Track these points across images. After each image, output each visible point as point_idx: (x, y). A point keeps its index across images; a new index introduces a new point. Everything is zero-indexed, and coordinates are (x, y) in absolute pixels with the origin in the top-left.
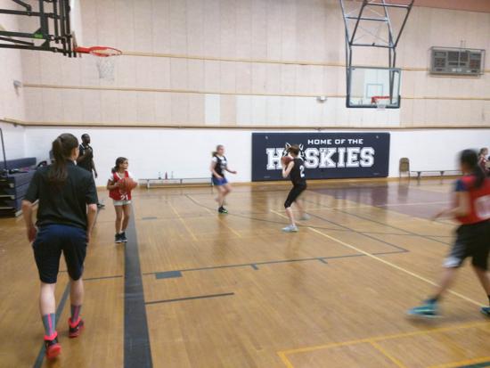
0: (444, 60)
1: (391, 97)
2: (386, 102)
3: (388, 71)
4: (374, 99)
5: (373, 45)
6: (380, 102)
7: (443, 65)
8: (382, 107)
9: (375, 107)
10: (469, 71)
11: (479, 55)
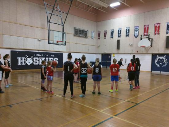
0: (78, 32)
1: (63, 42)
2: (61, 43)
3: (62, 33)
4: (57, 42)
5: (57, 24)
6: (60, 43)
7: (78, 33)
8: (60, 44)
9: (58, 44)
10: (84, 36)
11: (87, 32)
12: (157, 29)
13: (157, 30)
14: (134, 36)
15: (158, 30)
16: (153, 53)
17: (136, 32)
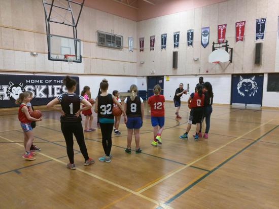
0: (104, 39)
3: (73, 40)
4: (66, 56)
5: (63, 23)
7: (104, 41)
9: (67, 61)
10: (116, 46)
12: (240, 31)
13: (240, 33)
14: (202, 44)
15: (242, 34)
16: (234, 73)
17: (205, 38)
